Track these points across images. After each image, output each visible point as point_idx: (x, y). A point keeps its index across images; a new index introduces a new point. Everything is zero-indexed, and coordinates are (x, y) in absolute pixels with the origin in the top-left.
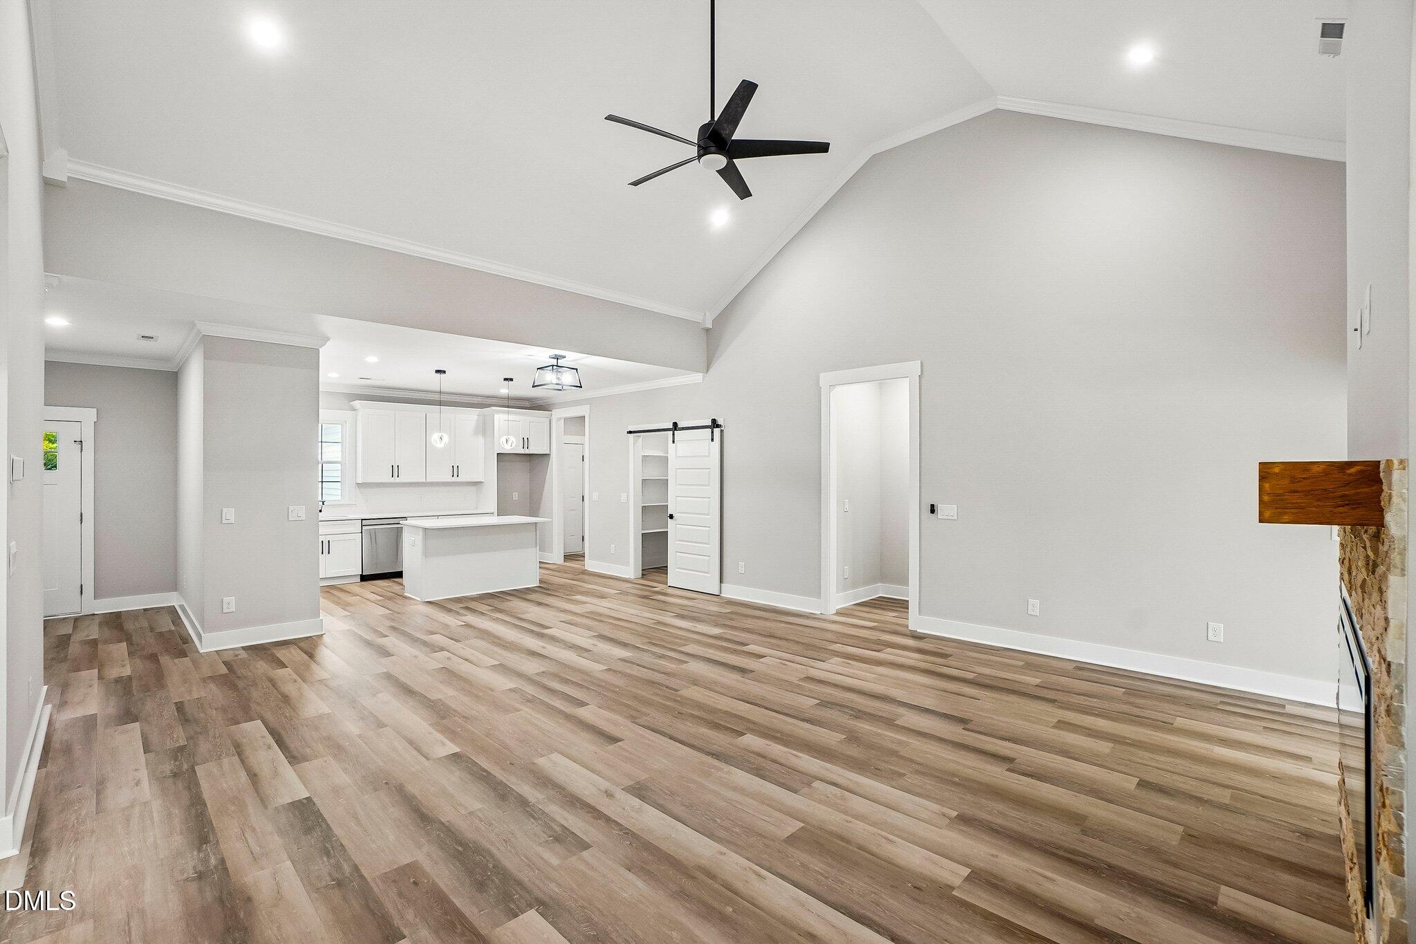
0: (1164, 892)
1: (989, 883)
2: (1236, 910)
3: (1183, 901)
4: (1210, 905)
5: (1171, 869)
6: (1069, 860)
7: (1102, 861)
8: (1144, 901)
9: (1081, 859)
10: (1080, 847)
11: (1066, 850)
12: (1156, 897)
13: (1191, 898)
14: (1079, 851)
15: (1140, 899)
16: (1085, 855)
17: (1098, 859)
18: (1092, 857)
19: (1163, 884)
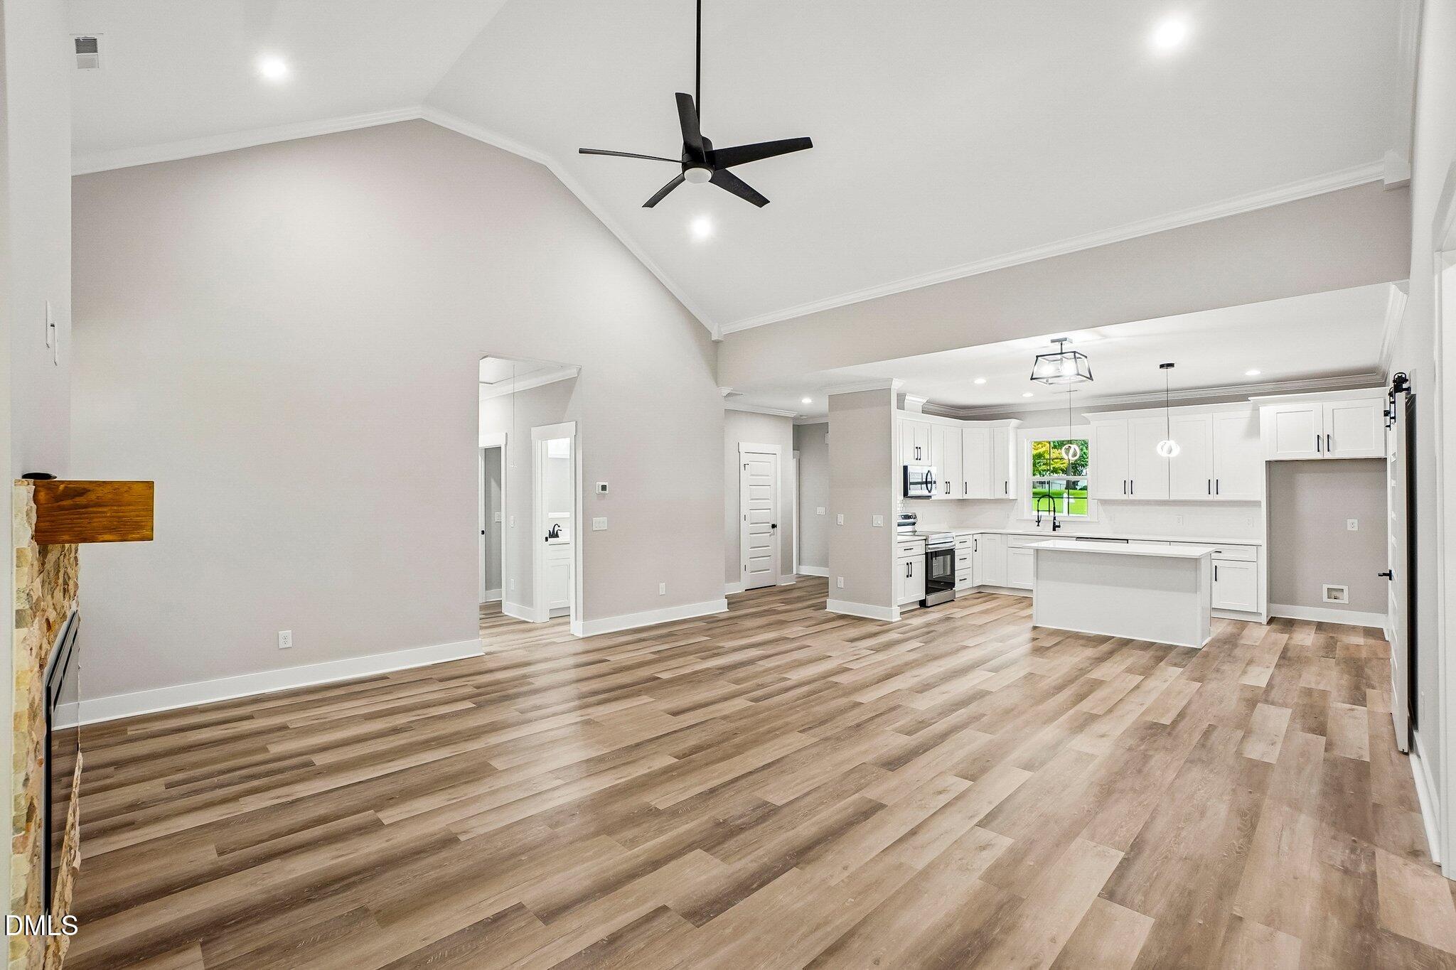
0: (251, 917)
1: (365, 828)
2: (182, 954)
3: (229, 923)
4: (206, 939)
5: (261, 943)
6: (342, 879)
7: (320, 900)
8: (260, 897)
9: (336, 886)
10: (349, 894)
11: (354, 883)
12: (255, 907)
13: (226, 931)
14: (344, 891)
15: (264, 896)
16: (336, 892)
17: (323, 898)
18: (331, 895)
19: (258, 922)
